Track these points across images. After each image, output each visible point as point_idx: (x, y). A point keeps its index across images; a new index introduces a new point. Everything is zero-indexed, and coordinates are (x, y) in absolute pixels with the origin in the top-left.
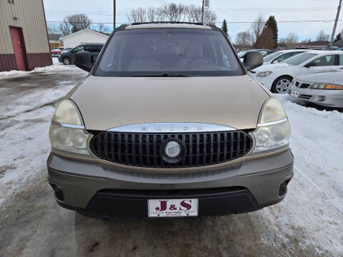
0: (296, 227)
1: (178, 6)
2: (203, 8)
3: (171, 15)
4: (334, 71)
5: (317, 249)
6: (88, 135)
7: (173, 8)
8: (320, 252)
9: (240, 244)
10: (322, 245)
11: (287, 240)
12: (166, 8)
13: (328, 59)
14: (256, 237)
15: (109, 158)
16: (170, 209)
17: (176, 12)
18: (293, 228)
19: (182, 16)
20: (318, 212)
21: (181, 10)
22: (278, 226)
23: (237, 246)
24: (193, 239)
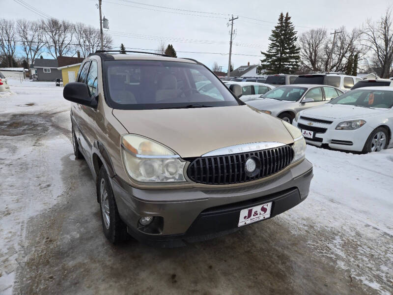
0: (305, 218)
1: (60, 22)
2: (101, 30)
3: (52, 32)
4: (253, 100)
5: (326, 228)
6: (185, 163)
7: (54, 24)
8: (329, 229)
9: (282, 240)
10: (327, 225)
11: (306, 227)
12: (43, 23)
13: (256, 89)
14: (288, 232)
15: (204, 181)
16: (254, 215)
17: (59, 29)
18: (303, 219)
19: (68, 35)
20: (310, 206)
21: (66, 28)
22: (294, 221)
23: (281, 241)
24: (248, 247)
